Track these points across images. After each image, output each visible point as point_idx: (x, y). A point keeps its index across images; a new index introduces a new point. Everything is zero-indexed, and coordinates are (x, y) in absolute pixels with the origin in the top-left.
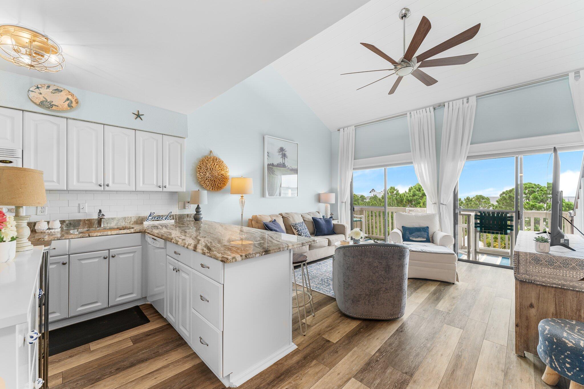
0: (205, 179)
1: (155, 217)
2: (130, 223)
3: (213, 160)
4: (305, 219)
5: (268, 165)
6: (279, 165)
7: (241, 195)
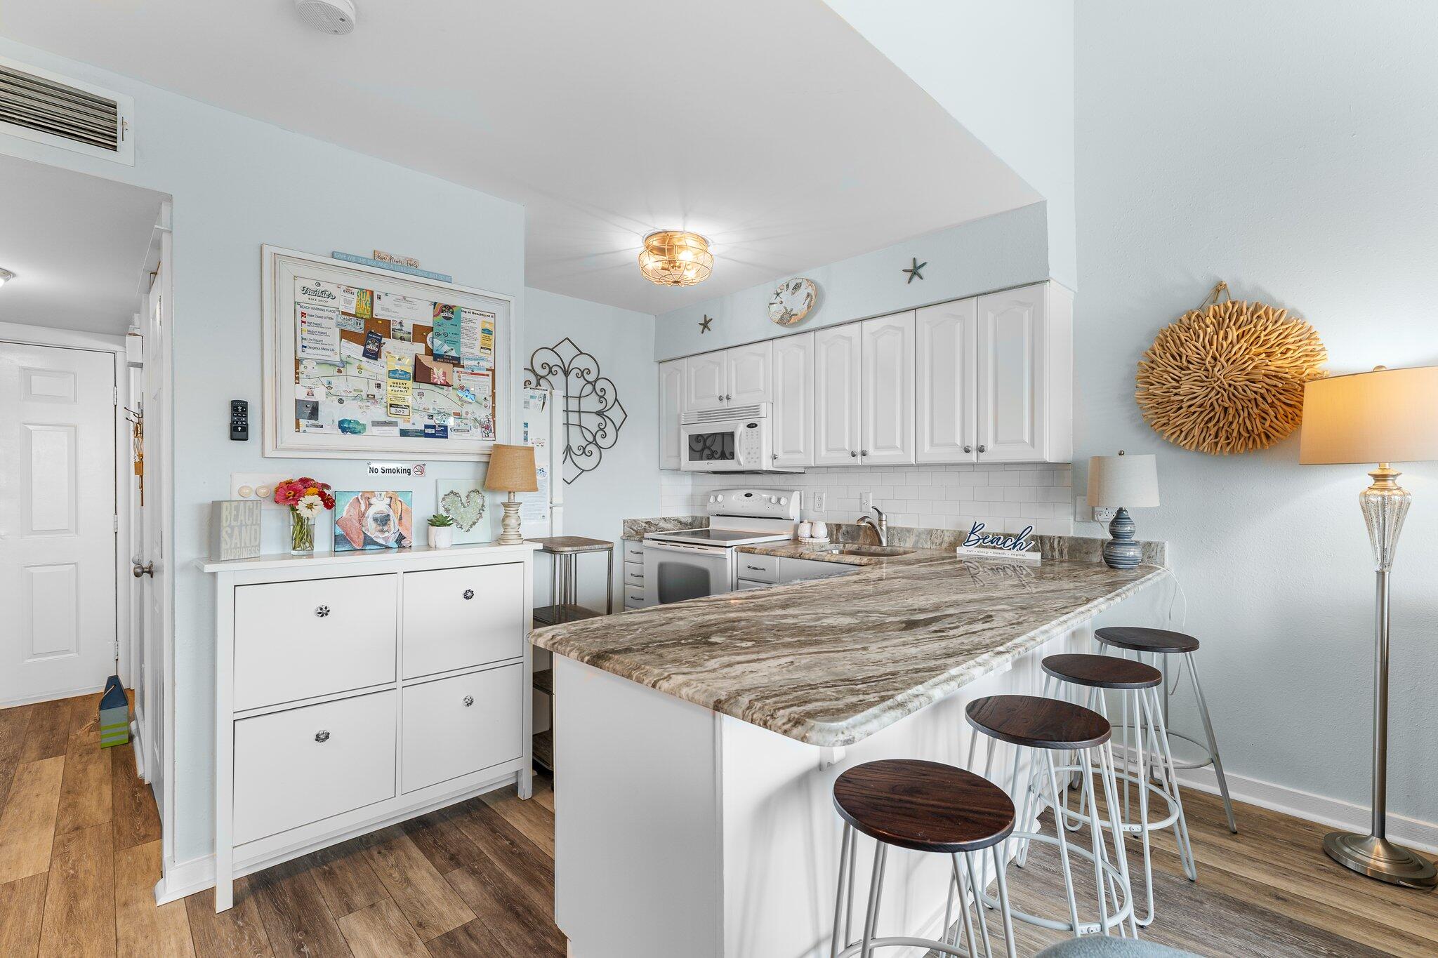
0: (1176, 407)
1: (985, 539)
2: (940, 544)
3: (1219, 322)
7: (1374, 470)
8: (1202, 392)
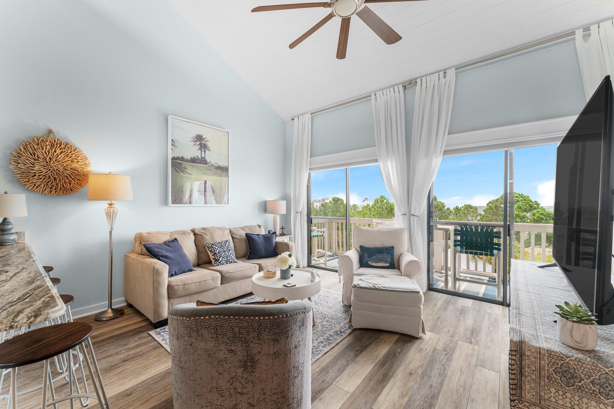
0: (32, 175)
4: (234, 236)
5: (173, 159)
6: (193, 160)
7: (109, 202)
8: (45, 171)
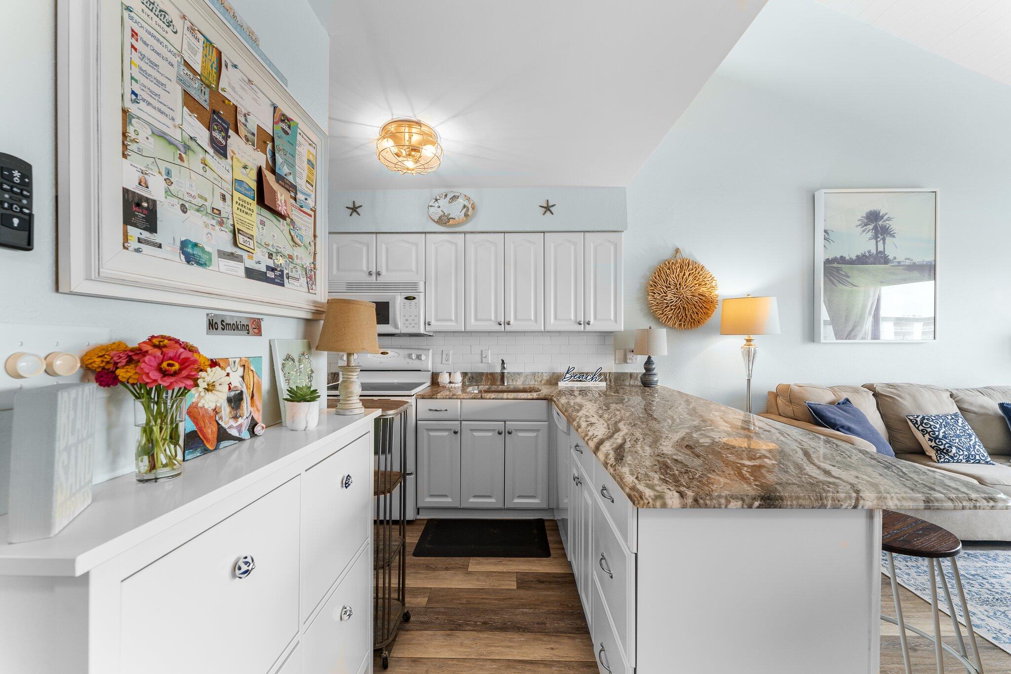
0: (665, 305)
1: (575, 376)
3: (681, 267)
5: (827, 262)
6: (862, 260)
7: (746, 337)
